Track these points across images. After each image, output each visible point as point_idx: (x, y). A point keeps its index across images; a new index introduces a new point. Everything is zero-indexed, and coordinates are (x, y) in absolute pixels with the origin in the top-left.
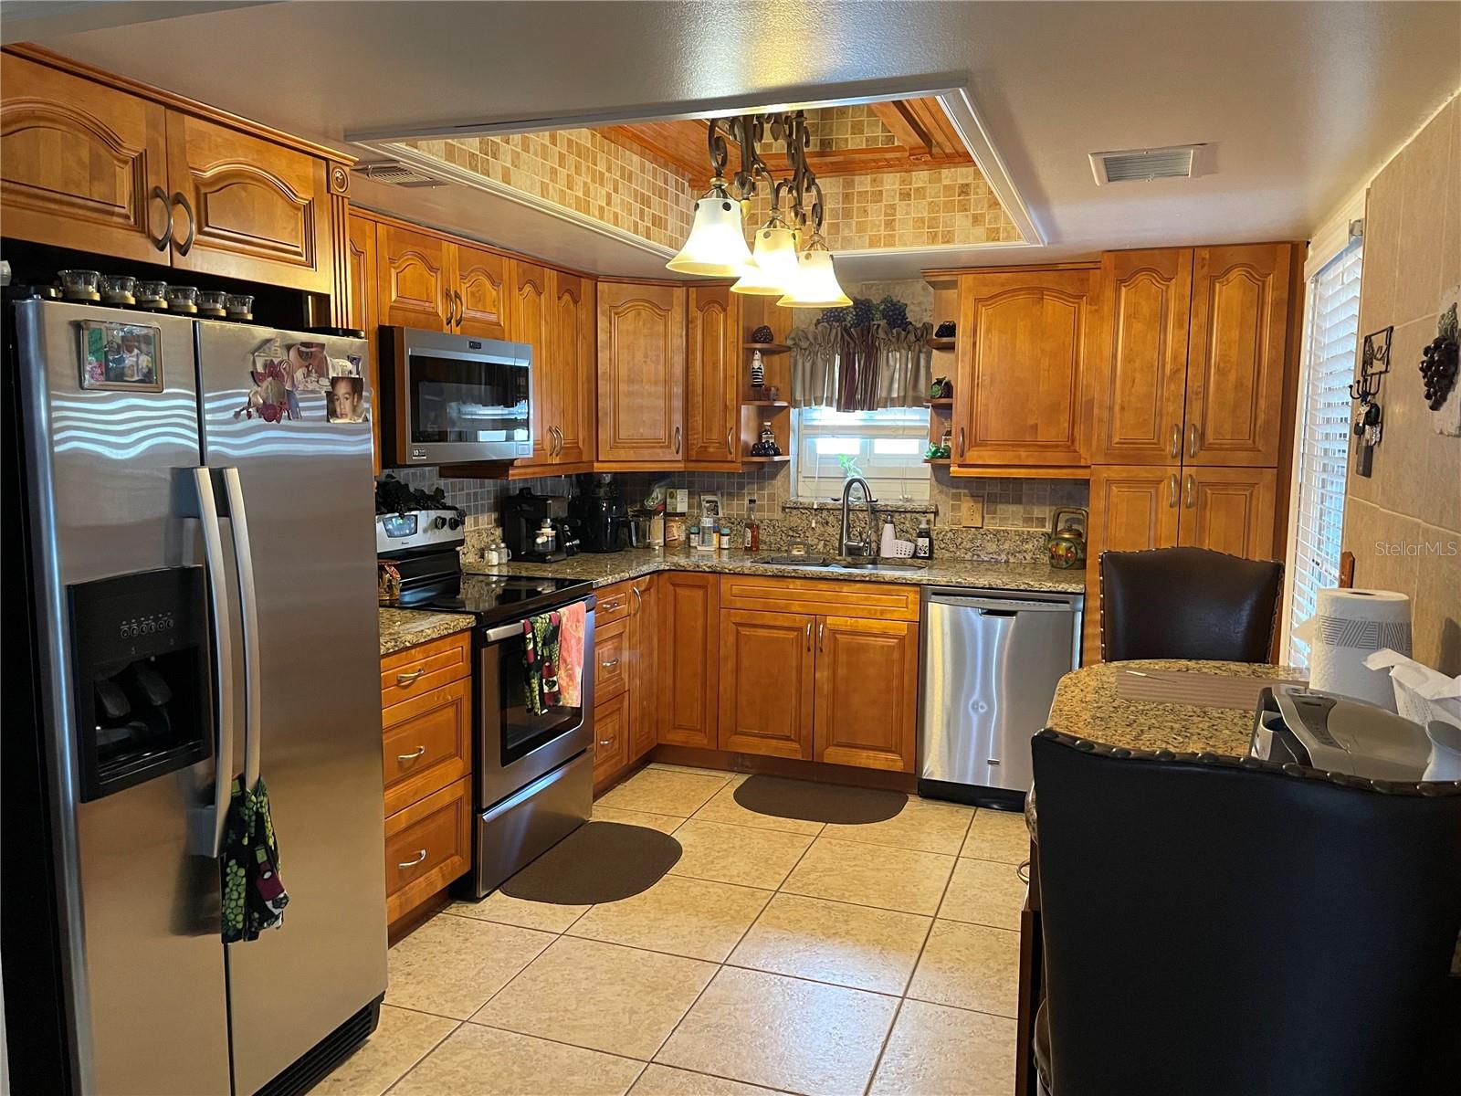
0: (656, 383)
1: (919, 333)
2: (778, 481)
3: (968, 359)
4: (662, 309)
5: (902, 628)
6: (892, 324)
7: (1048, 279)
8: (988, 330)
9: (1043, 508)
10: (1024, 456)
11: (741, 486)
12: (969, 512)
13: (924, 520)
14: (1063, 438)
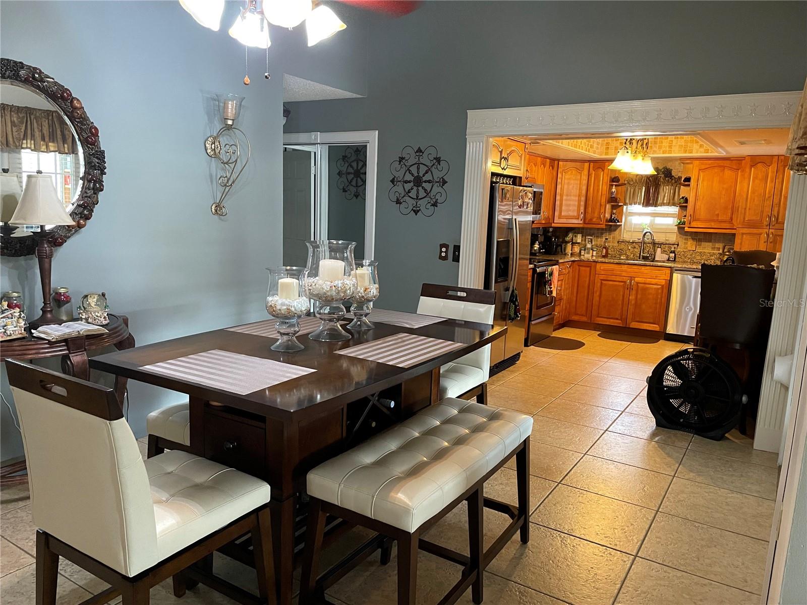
0: (576, 196)
1: (676, 180)
2: (617, 232)
3: (695, 190)
4: (580, 171)
5: (663, 282)
6: (666, 176)
7: (727, 163)
8: (703, 180)
9: (720, 244)
10: (713, 225)
11: (602, 234)
12: (691, 245)
13: (673, 247)
14: (728, 219)
